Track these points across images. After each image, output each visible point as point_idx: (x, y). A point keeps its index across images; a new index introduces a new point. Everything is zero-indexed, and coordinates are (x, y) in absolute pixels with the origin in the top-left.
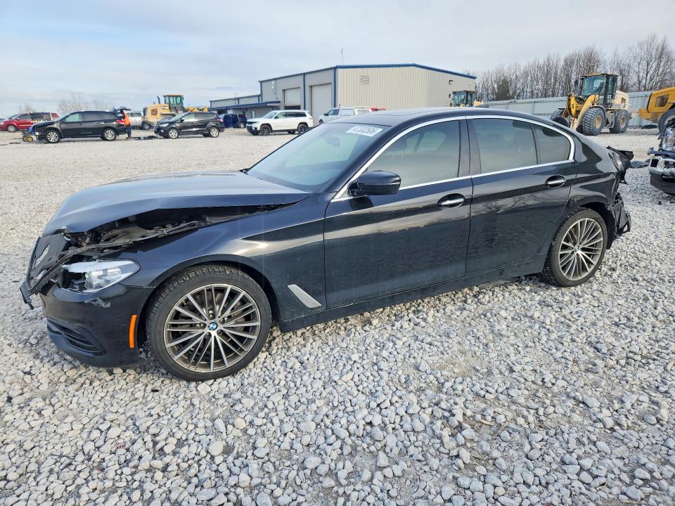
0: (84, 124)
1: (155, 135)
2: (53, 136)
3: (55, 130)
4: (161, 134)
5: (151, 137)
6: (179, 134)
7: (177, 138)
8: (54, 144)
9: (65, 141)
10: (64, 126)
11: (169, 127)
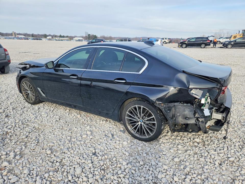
0: (195, 42)
1: (222, 47)
2: (184, 46)
3: (186, 44)
4: (225, 46)
5: (221, 47)
6: (232, 47)
7: (231, 48)
8: (185, 49)
9: (188, 48)
10: (189, 43)
11: (228, 44)
